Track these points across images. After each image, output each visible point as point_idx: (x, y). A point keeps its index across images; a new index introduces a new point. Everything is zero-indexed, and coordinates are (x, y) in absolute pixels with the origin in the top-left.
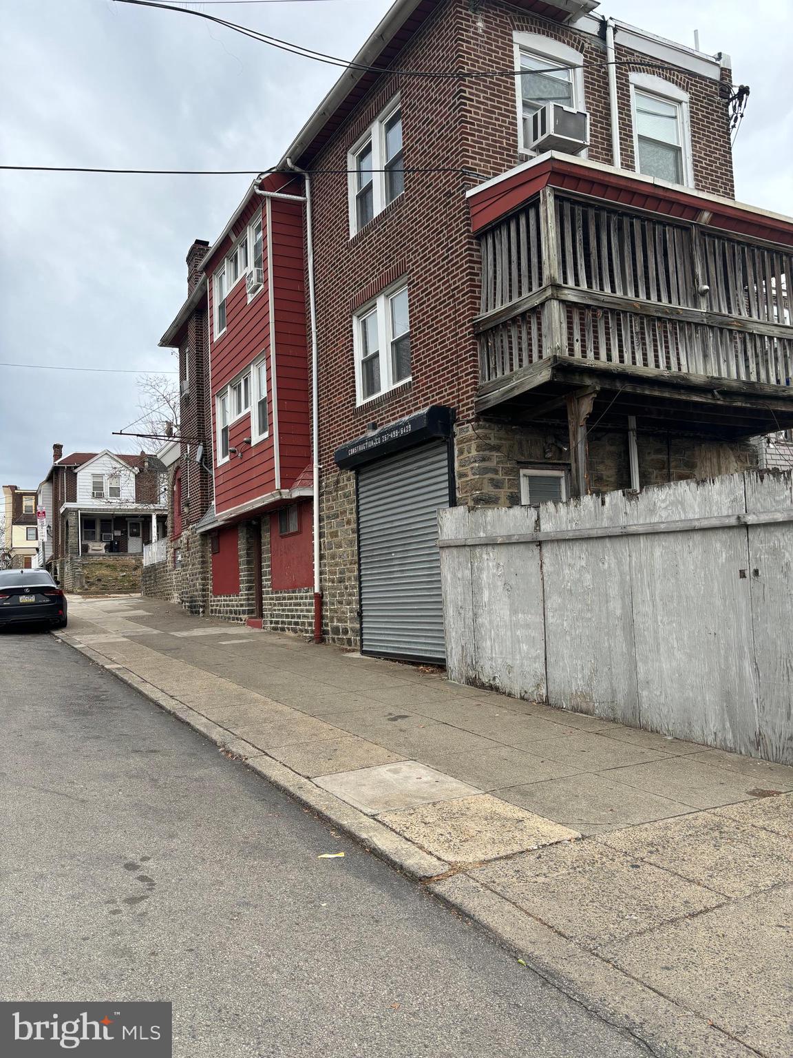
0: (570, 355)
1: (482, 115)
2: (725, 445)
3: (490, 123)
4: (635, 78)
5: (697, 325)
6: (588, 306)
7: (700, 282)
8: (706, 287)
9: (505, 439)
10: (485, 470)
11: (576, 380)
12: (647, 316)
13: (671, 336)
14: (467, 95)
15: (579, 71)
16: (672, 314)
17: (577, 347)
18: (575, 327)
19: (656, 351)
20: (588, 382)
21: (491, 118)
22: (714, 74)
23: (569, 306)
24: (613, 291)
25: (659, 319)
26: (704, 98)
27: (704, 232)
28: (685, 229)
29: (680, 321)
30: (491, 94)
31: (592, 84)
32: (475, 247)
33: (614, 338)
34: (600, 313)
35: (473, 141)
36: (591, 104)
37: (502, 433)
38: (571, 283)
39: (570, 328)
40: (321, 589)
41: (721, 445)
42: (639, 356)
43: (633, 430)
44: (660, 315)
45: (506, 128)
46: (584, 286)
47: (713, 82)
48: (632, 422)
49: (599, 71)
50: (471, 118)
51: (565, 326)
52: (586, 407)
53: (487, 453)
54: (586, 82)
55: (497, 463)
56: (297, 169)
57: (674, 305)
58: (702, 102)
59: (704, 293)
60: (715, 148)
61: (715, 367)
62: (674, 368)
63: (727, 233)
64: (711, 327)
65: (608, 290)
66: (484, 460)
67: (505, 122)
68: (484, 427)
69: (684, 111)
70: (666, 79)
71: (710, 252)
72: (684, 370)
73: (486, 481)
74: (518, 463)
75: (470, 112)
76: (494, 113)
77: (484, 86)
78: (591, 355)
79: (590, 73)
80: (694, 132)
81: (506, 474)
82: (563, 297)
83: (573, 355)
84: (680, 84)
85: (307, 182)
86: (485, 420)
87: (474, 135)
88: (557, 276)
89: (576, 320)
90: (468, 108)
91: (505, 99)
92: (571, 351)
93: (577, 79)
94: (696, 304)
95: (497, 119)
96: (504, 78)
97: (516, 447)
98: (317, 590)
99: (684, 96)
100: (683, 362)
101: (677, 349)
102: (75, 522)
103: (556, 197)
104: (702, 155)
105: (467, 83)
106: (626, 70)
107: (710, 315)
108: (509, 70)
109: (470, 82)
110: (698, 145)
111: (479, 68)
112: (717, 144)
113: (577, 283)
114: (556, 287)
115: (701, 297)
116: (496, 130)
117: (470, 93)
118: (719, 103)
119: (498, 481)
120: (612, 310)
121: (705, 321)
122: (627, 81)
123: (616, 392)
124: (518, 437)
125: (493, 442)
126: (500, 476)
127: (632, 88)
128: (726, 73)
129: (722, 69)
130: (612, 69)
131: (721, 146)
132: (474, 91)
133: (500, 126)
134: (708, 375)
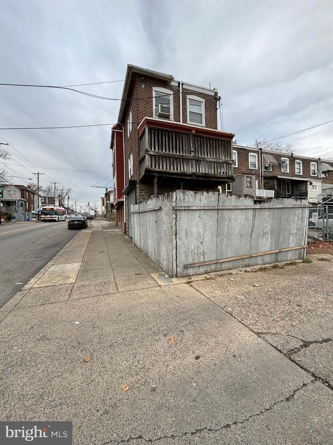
0: (151, 168)
1: (143, 109)
2: (210, 189)
3: (145, 111)
4: (188, 96)
5: (190, 159)
6: (157, 156)
7: (192, 148)
8: (193, 149)
9: (146, 188)
10: (141, 195)
11: (152, 174)
12: (175, 157)
13: (182, 162)
14: (139, 104)
15: (172, 96)
16: (182, 157)
17: (153, 166)
18: (153, 161)
19: (177, 166)
20: (155, 174)
21: (146, 109)
22: (213, 94)
23: (151, 156)
24: (166, 151)
25: (179, 158)
26: (209, 100)
27: (194, 135)
28: (189, 135)
29: (185, 158)
30: (146, 103)
31: (175, 99)
32: (140, 141)
33: (165, 163)
34: (161, 157)
35: (140, 115)
36: (175, 104)
37: (146, 186)
38: (153, 150)
39: (151, 161)
40: (126, 222)
41: (209, 189)
42: (172, 168)
43: (182, 185)
44: (178, 157)
45: (150, 111)
46: (157, 150)
47: (212, 96)
48: (182, 184)
49: (178, 96)
50: (140, 109)
51: (150, 160)
52: (156, 180)
53: (142, 191)
54: (173, 98)
55: (144, 194)
56: (121, 124)
57: (184, 154)
58: (209, 101)
59: (192, 151)
60: (212, 113)
61: (195, 170)
62: (182, 170)
63: (201, 135)
64: (194, 160)
65: (164, 151)
66: (141, 193)
67: (150, 110)
68: (141, 185)
69: (203, 105)
70: (198, 96)
71: (196, 141)
72: (185, 170)
73: (141, 198)
74: (150, 194)
75: (140, 108)
76: (147, 108)
77: (144, 101)
78: (157, 167)
79: (175, 96)
80: (206, 109)
81: (147, 196)
82: (149, 153)
83: (152, 168)
84: (202, 97)
85: (123, 127)
86: (142, 183)
87: (140, 114)
88: (148, 148)
89: (153, 159)
90: (139, 107)
91: (150, 104)
92: (152, 167)
93: (171, 98)
94: (190, 154)
95: (147, 109)
96: (150, 99)
97: (149, 190)
98: (125, 222)
99: (204, 100)
100: (185, 168)
101: (184, 165)
102: (109, 205)
103: (149, 128)
104: (208, 115)
105: (139, 101)
106: (186, 95)
107: (193, 157)
108: (151, 97)
109: (140, 101)
110: (207, 113)
111: (142, 97)
112: (213, 112)
113: (155, 149)
114: (147, 151)
115: (192, 152)
116: (147, 112)
117: (140, 103)
118: (214, 102)
119: (144, 198)
120: (164, 156)
121: (192, 158)
122: (186, 97)
123: (164, 176)
124: (150, 187)
125: (143, 189)
126: (145, 197)
127: (187, 99)
128: (216, 94)
129: (215, 92)
130: (181, 94)
131: (214, 113)
132: (141, 103)
133: (148, 111)
134: (192, 172)
